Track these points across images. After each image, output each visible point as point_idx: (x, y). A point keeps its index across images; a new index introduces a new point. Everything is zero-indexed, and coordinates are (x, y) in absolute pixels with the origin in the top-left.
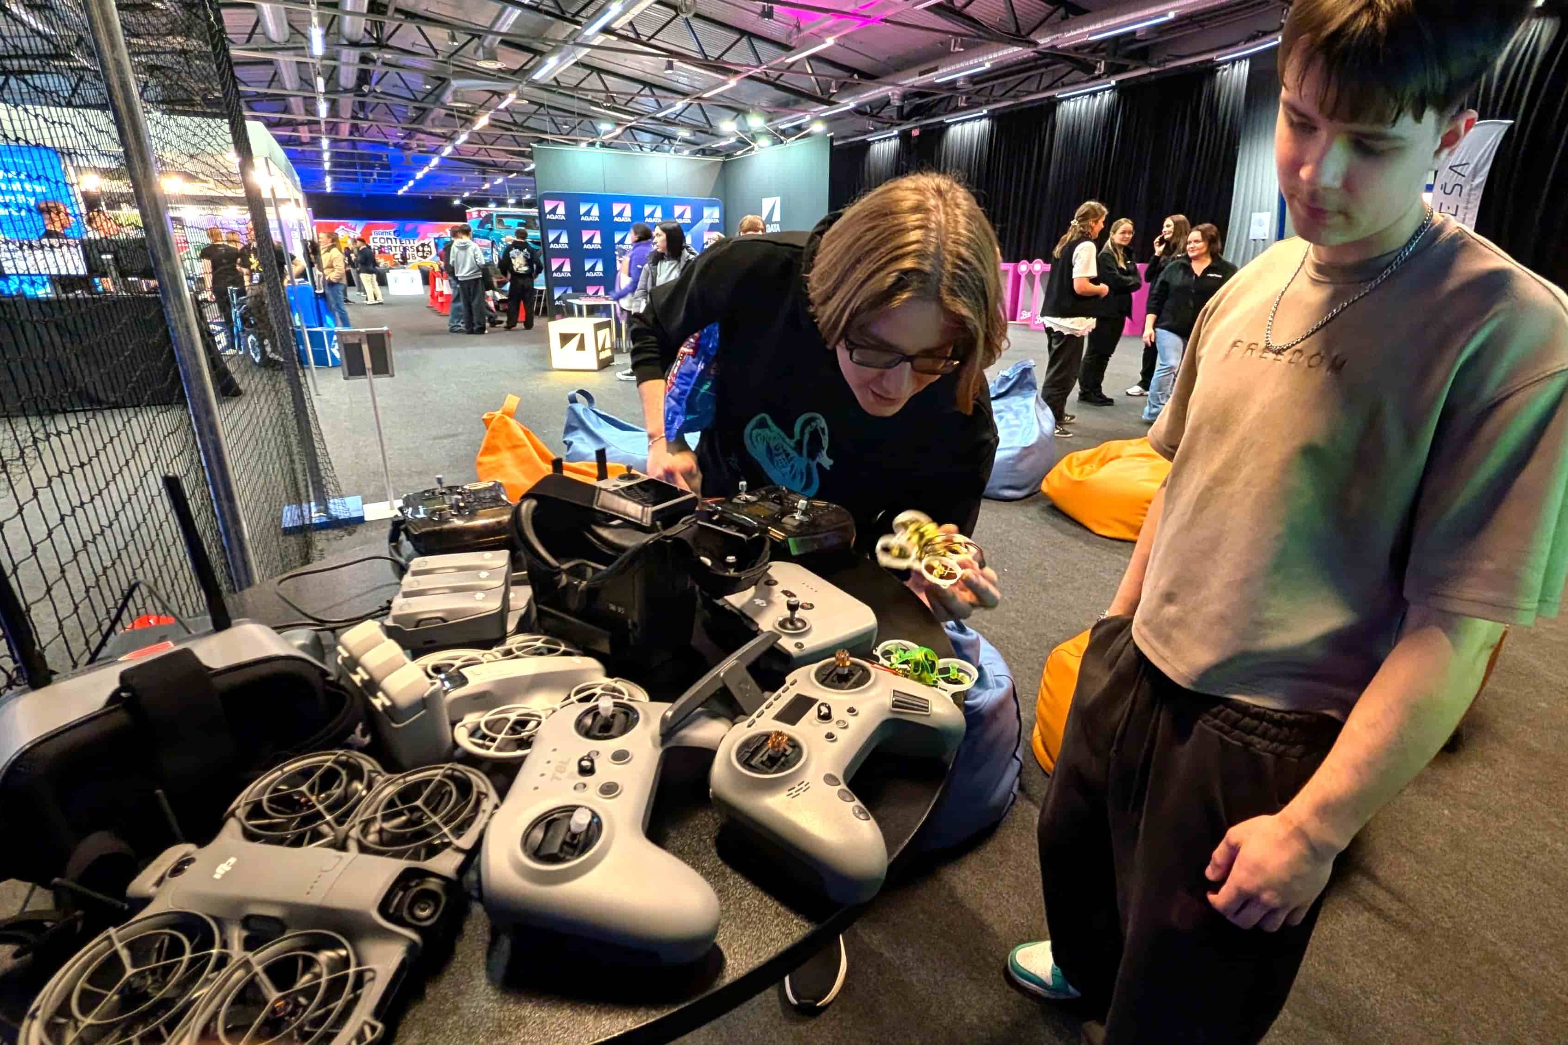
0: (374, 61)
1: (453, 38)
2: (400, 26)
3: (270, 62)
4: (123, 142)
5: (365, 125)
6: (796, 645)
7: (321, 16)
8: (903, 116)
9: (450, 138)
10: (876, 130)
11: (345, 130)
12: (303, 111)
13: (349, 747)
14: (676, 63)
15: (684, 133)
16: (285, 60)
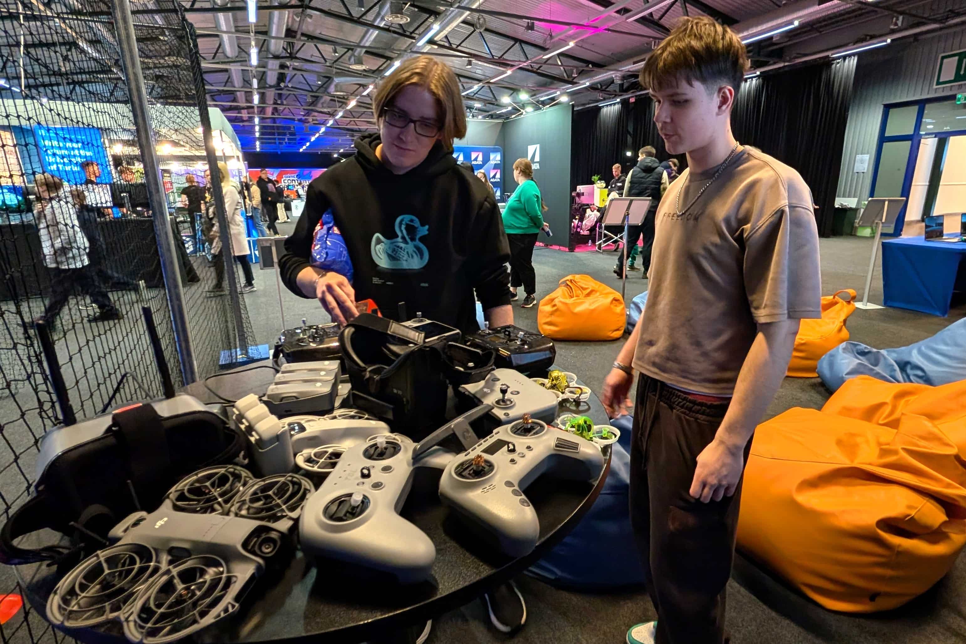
0: (288, 67)
1: (335, 51)
2: (304, 44)
3: (226, 70)
4: (136, 123)
5: (281, 108)
6: (505, 414)
7: (257, 41)
8: (623, 90)
9: (332, 115)
10: (604, 99)
11: (269, 111)
12: (244, 100)
13: (237, 464)
14: (474, 61)
15: (478, 105)
16: (235, 68)
